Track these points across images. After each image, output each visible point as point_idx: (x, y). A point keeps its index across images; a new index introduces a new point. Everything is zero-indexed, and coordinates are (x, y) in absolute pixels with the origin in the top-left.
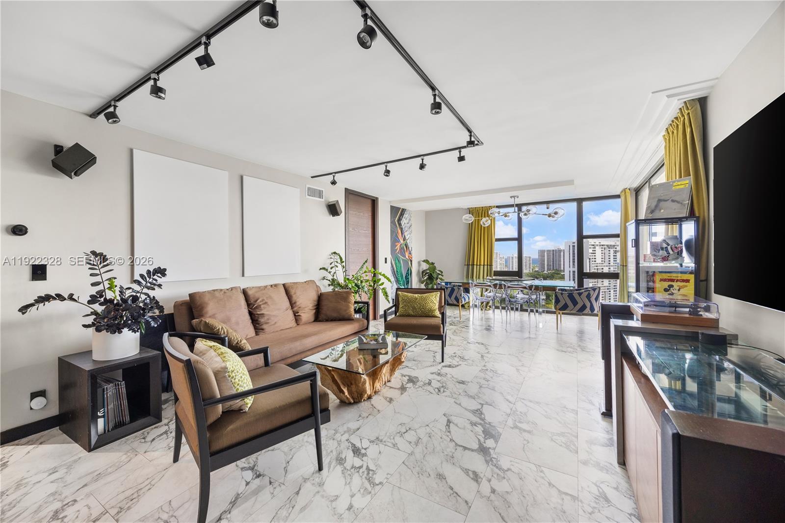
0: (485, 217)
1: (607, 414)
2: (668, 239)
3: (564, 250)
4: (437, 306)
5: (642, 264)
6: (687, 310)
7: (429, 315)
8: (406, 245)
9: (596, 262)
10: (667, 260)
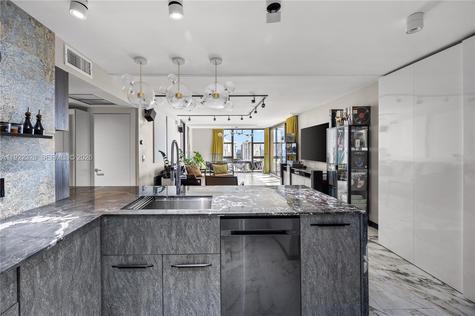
0: (220, 133)
2: (290, 147)
7: (225, 173)
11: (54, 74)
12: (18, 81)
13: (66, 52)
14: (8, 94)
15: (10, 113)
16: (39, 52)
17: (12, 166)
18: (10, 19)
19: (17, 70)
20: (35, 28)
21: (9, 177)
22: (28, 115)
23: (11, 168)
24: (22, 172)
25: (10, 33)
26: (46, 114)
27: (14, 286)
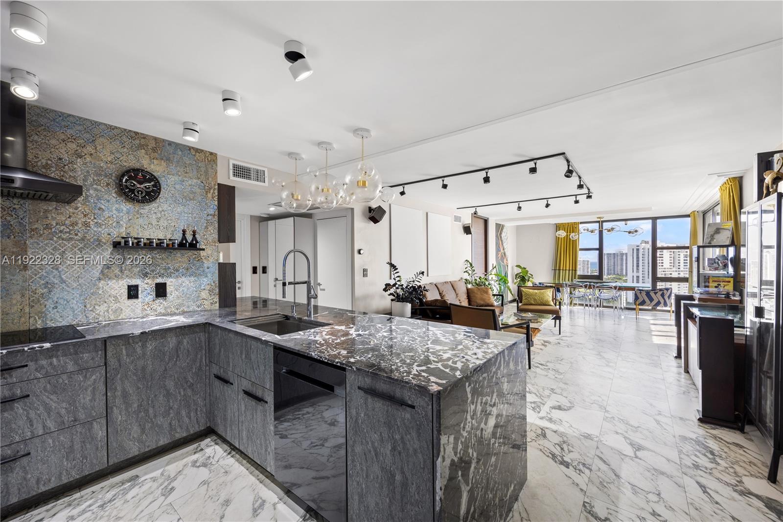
0: (573, 232)
1: (679, 356)
2: (719, 257)
3: (626, 254)
4: (551, 299)
5: (701, 271)
6: (724, 296)
7: (546, 304)
8: (505, 253)
9: (663, 267)
10: (718, 270)
11: (216, 192)
12: (179, 204)
13: (231, 167)
14: (170, 216)
15: (172, 231)
16: (199, 175)
17: (174, 273)
18: (171, 156)
19: (177, 196)
20: (195, 155)
21: (172, 282)
22: (184, 232)
23: (173, 275)
24: (183, 279)
25: (171, 167)
26: (208, 228)
27: (101, 353)
